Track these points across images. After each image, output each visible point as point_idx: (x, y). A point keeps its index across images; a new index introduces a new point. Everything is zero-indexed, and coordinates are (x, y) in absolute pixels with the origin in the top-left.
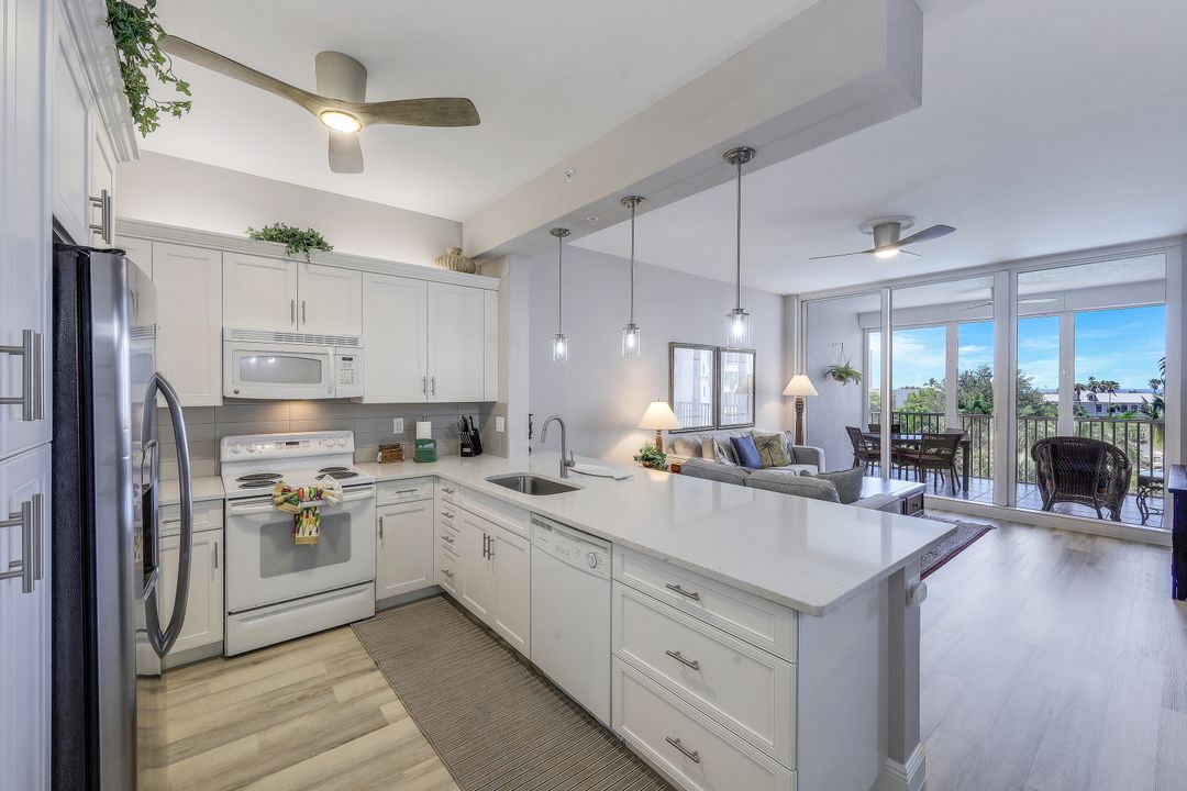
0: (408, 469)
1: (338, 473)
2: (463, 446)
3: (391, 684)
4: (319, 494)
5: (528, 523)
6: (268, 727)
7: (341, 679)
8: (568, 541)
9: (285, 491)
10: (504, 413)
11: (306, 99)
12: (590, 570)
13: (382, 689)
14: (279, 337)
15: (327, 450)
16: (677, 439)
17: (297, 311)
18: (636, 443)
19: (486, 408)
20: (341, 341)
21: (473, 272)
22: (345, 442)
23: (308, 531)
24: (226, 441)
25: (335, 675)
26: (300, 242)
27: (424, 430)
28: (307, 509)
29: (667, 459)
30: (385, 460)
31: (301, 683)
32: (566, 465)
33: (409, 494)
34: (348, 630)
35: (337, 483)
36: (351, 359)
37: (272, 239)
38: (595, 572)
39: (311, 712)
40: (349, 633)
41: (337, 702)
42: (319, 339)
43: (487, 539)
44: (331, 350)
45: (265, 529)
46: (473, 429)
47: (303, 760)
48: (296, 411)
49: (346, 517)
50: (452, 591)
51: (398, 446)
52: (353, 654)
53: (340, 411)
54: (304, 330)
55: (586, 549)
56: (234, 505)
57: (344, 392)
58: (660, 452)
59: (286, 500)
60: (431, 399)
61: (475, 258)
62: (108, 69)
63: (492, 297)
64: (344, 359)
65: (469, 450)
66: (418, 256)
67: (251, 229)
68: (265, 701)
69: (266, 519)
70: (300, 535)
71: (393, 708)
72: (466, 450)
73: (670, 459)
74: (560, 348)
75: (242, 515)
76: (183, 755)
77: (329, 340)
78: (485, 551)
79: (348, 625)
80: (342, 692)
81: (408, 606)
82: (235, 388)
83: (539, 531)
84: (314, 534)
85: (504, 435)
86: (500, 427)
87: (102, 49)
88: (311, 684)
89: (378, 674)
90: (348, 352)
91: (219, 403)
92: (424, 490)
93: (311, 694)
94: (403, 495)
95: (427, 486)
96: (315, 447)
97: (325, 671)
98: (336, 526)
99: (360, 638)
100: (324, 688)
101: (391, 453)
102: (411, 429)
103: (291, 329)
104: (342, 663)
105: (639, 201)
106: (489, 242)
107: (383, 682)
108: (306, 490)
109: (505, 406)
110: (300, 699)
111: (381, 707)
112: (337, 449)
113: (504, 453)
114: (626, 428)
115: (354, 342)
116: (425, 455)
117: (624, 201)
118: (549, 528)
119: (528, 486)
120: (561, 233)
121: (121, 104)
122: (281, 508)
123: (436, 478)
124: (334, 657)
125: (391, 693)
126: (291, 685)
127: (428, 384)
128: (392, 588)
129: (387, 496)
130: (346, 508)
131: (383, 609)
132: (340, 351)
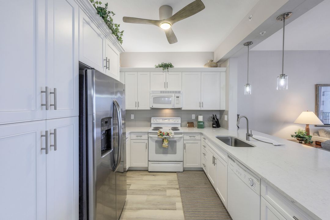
0: (195, 130)
1: (175, 129)
2: (213, 124)
3: (181, 196)
4: (168, 134)
5: (227, 157)
6: (150, 195)
7: (169, 188)
8: (241, 170)
9: (161, 132)
10: (227, 114)
11: (156, 22)
12: (250, 186)
13: (178, 197)
14: (161, 92)
15: (174, 122)
16: (320, 129)
17: (166, 85)
18: (293, 129)
19: (222, 112)
20: (176, 92)
21: (217, 67)
22: (178, 120)
23: (165, 144)
24: (152, 118)
25: (169, 186)
26: (166, 66)
27: (201, 118)
28: (165, 138)
29: (312, 138)
30: (189, 126)
31: (160, 185)
32: (248, 135)
33: (193, 138)
34: (176, 174)
35: (173, 132)
36: (179, 97)
37: (160, 67)
38: (253, 188)
39: (160, 195)
40: (175, 175)
41: (166, 195)
42: (171, 92)
43: (214, 158)
44: (173, 95)
45: (156, 141)
46: (216, 119)
47: (153, 209)
48: (167, 111)
49: (175, 142)
50: (206, 171)
51: (193, 123)
52: (174, 182)
53: (178, 111)
54: (168, 90)
55: (249, 176)
56: (150, 134)
57: (177, 106)
58: (308, 134)
59: (160, 135)
60: (202, 109)
61: (217, 62)
62: (105, 27)
63: (223, 74)
64: (177, 97)
65: (215, 126)
66: (200, 65)
67: (156, 65)
68: (152, 187)
69: (156, 139)
70: (163, 145)
71: (179, 205)
72: (214, 126)
73: (315, 138)
74: (248, 89)
75: (151, 137)
76: (133, 194)
77: (173, 92)
78: (213, 162)
79: (176, 172)
80: (169, 192)
81: (192, 172)
82: (152, 105)
83: (230, 161)
84: (167, 145)
85: (227, 121)
86: (226, 119)
87: (101, 22)
88: (162, 187)
89: (179, 191)
90: (178, 95)
91: (149, 109)
92: (198, 137)
93: (161, 190)
94: (192, 138)
95: (199, 136)
96: (171, 121)
97: (166, 184)
98: (172, 143)
99: (178, 177)
100: (164, 190)
101: (191, 124)
102: (197, 118)
103: (164, 89)
104: (171, 183)
105: (287, 15)
106: (221, 55)
107: (179, 194)
108: (165, 133)
109: (228, 111)
110: (158, 190)
111: (176, 203)
112: (176, 122)
113: (227, 127)
114: (286, 123)
115: (179, 92)
116: (201, 126)
117: (278, 18)
118: (234, 161)
119: (233, 141)
120: (248, 44)
121: (114, 37)
122: (159, 137)
123: (201, 134)
124: (170, 180)
125: (180, 199)
126: (158, 185)
127: (201, 104)
128: (188, 165)
129: (187, 137)
130: (175, 139)
131: (185, 170)
132: (176, 95)
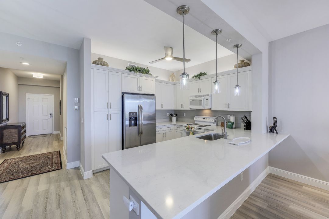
4: (191, 128)
14: (196, 96)
17: (199, 90)
20: (205, 96)
22: (212, 119)
24: (194, 117)
28: (191, 131)
35: (196, 127)
42: (202, 96)
44: (203, 98)
54: (201, 94)
56: (184, 127)
57: (206, 107)
59: (187, 128)
64: (206, 100)
75: (184, 129)
82: (190, 106)
90: (206, 98)
91: (189, 109)
103: (198, 94)
132: (205, 98)
